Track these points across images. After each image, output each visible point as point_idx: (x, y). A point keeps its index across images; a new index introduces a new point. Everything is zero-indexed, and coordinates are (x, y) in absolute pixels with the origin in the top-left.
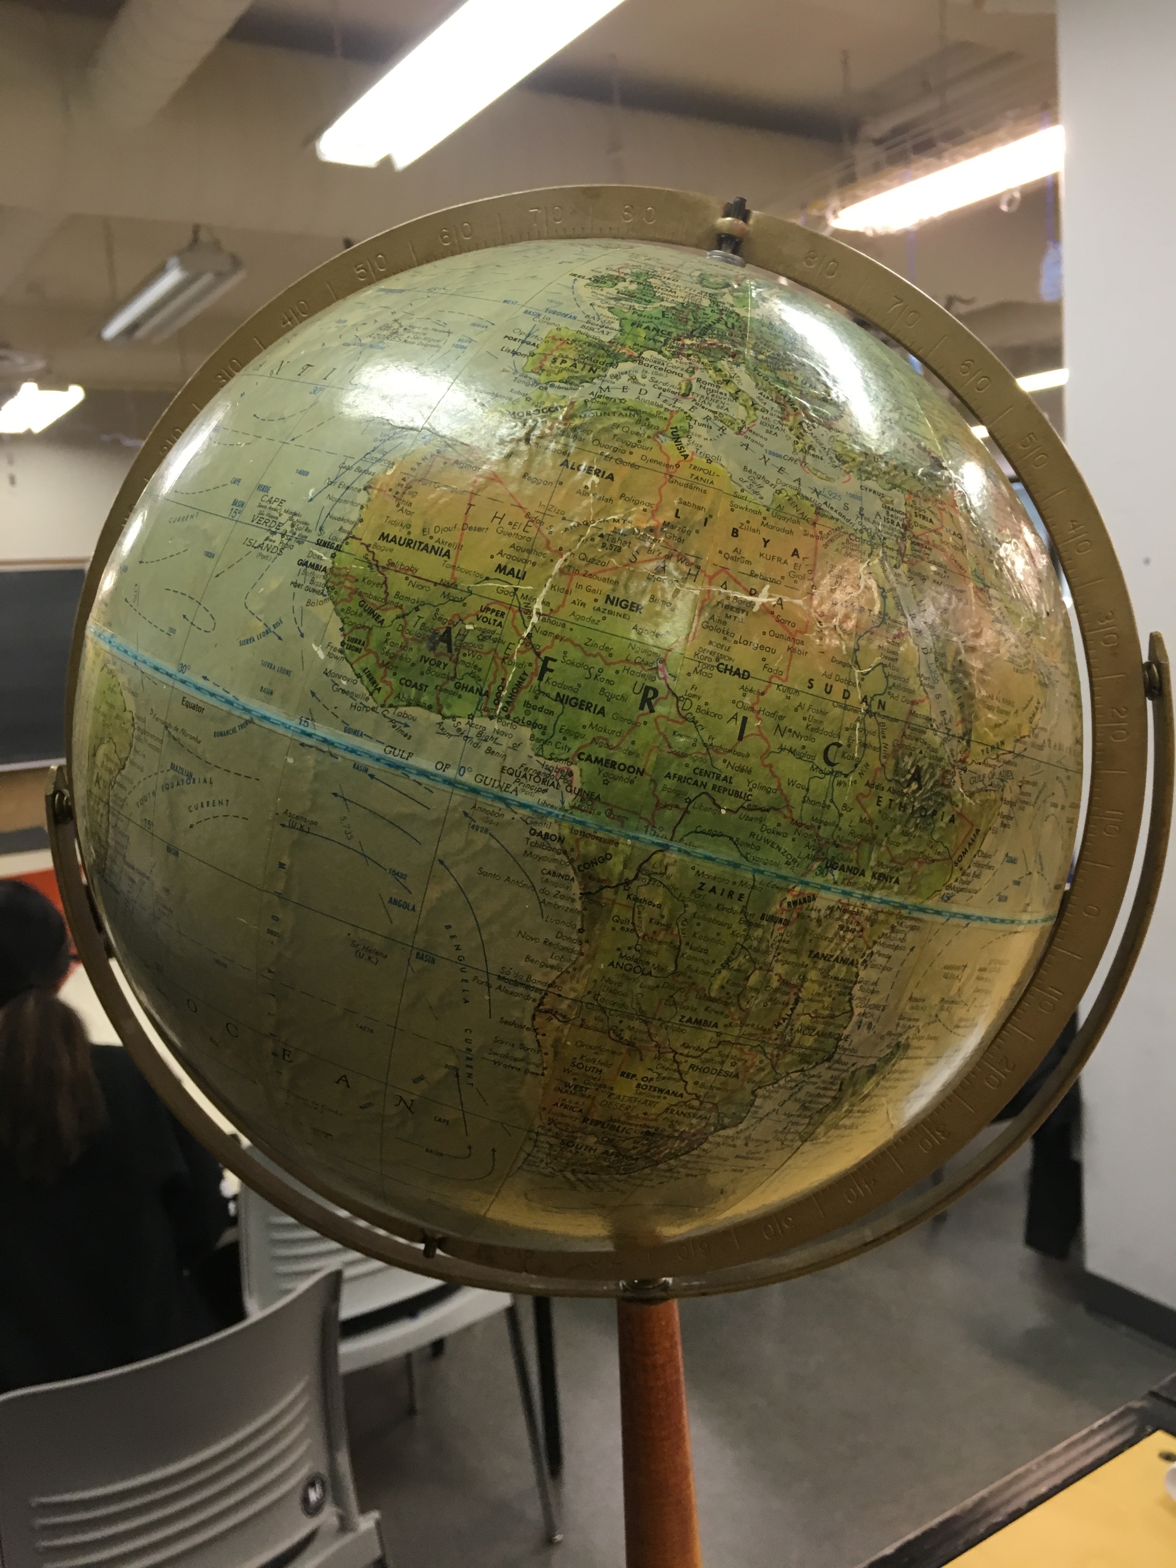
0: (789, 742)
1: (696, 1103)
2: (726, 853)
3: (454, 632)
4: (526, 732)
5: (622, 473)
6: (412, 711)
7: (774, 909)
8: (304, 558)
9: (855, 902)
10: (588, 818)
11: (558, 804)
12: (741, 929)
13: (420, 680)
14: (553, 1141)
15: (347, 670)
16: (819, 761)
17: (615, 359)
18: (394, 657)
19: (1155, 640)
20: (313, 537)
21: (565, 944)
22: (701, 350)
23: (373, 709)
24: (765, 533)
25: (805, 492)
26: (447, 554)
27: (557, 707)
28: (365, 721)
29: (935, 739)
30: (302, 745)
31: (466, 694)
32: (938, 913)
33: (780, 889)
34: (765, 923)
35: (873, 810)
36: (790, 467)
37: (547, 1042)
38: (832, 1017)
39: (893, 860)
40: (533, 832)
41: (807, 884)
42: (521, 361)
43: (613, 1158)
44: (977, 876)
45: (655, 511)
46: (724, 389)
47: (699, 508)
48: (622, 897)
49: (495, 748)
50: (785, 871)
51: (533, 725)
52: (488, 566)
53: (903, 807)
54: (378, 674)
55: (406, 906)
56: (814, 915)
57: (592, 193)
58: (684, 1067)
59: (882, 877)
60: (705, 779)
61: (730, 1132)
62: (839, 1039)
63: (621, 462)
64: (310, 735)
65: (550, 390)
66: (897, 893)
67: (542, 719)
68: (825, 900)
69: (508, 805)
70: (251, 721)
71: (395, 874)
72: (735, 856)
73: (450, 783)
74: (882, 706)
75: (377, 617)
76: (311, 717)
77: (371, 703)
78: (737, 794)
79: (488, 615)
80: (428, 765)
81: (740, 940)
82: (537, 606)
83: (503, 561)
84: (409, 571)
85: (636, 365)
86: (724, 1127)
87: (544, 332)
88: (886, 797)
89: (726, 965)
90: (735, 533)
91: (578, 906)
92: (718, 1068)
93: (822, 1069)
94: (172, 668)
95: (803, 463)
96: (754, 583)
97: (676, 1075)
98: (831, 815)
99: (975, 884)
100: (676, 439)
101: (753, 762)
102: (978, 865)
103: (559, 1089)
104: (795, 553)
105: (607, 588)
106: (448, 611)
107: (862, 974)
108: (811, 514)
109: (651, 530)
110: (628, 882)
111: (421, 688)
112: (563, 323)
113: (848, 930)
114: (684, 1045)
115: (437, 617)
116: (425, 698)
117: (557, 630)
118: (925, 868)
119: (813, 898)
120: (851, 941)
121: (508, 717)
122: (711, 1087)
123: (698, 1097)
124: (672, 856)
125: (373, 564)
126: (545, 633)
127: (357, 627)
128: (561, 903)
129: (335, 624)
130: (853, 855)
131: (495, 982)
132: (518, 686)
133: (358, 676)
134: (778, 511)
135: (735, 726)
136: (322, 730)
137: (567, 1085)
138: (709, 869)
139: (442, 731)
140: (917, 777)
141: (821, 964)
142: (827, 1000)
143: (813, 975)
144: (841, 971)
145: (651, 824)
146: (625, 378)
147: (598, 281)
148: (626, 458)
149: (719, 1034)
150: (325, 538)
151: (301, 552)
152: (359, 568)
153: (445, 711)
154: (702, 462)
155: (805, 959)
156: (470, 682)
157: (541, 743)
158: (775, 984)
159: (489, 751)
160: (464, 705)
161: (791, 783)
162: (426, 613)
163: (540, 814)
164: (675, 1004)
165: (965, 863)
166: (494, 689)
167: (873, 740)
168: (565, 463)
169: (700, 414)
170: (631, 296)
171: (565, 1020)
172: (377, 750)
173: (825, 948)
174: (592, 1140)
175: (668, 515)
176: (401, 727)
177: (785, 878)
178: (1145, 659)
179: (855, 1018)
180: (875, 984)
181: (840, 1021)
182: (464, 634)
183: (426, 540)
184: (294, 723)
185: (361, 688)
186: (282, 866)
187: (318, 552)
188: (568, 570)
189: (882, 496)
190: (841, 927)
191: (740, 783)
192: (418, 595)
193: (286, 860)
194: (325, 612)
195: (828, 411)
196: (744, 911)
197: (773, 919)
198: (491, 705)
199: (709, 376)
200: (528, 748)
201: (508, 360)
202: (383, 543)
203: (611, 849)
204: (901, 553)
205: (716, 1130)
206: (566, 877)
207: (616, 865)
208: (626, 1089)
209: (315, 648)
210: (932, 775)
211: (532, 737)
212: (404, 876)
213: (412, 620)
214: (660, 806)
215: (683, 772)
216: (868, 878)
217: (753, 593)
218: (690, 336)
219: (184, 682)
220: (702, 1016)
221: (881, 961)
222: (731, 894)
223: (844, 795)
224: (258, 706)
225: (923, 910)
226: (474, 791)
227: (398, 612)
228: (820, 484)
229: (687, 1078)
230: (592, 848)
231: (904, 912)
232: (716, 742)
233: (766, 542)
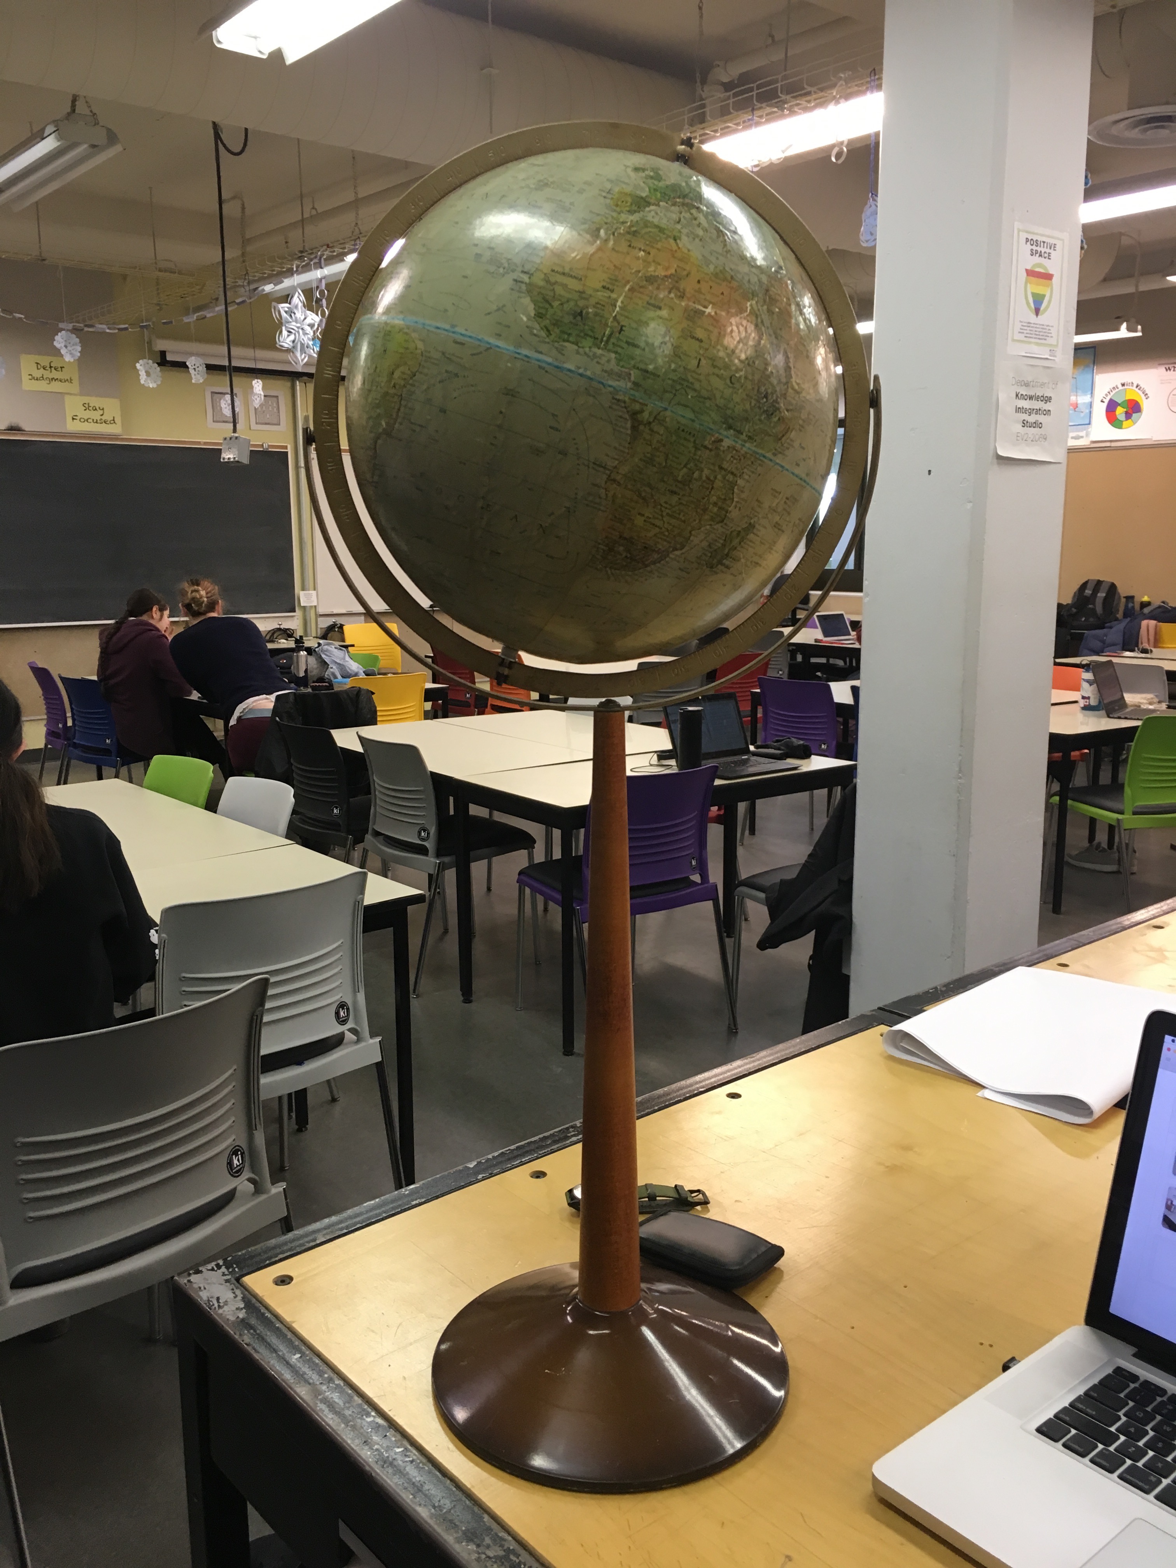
0: (716, 371)
1: (667, 533)
2: (689, 415)
3: (584, 312)
4: (613, 355)
5: (653, 252)
6: (566, 344)
7: (706, 443)
8: (515, 278)
9: (738, 446)
10: (637, 394)
11: (624, 386)
12: (693, 450)
13: (569, 332)
14: (604, 548)
15: (537, 327)
16: (728, 381)
17: (649, 204)
18: (557, 321)
19: (876, 378)
20: (520, 269)
21: (622, 448)
22: (683, 204)
23: (548, 343)
24: (711, 283)
25: (727, 269)
26: (581, 279)
27: (625, 346)
28: (544, 348)
29: (775, 381)
30: (515, 358)
31: (588, 338)
32: (771, 460)
33: (709, 434)
34: (702, 448)
35: (748, 407)
36: (721, 258)
37: (610, 494)
38: (725, 499)
39: (754, 431)
40: (613, 398)
41: (720, 434)
42: (608, 201)
43: (629, 560)
44: (788, 448)
45: (667, 269)
46: (694, 222)
47: (685, 270)
48: (647, 430)
49: (600, 361)
50: (712, 426)
51: (616, 353)
52: (598, 286)
53: (759, 408)
54: (550, 328)
55: (557, 430)
56: (722, 448)
57: (615, 126)
58: (664, 514)
59: (750, 438)
60: (683, 382)
61: (678, 553)
62: (727, 512)
63: (653, 247)
64: (519, 354)
65: (622, 215)
66: (755, 446)
67: (619, 350)
68: (727, 443)
69: (604, 386)
70: (491, 348)
71: (553, 415)
72: (691, 416)
73: (581, 375)
74: (754, 362)
75: (550, 304)
76: (518, 345)
77: (547, 340)
78: (695, 390)
79: (598, 306)
80: (573, 368)
81: (692, 455)
82: (619, 304)
83: (605, 284)
84: (565, 286)
85: (657, 207)
86: (677, 550)
87: (617, 189)
88: (753, 402)
89: (685, 466)
90: (699, 282)
91: (629, 432)
92: (677, 516)
93: (718, 526)
94: (447, 327)
95: (726, 257)
96: (706, 303)
97: (660, 517)
98: (731, 405)
99: (787, 452)
100: (675, 240)
101: (702, 378)
102: (788, 444)
103: (611, 520)
104: (722, 294)
105: (647, 298)
106: (581, 303)
107: (739, 482)
108: (729, 278)
109: (666, 276)
110: (650, 423)
111: (569, 335)
112: (624, 186)
113: (735, 459)
114: (666, 503)
115: (576, 305)
116: (571, 339)
117: (626, 314)
118: (766, 438)
119: (721, 440)
120: (736, 464)
121: (606, 349)
122: (674, 526)
123: (668, 530)
124: (668, 413)
125: (548, 281)
126: (622, 315)
127: (542, 308)
128: (622, 430)
129: (531, 307)
130: (739, 424)
131: (591, 465)
132: (610, 336)
133: (542, 328)
134: (716, 275)
135: (695, 362)
136: (525, 352)
137: (615, 517)
138: (683, 421)
139: (578, 353)
140: (766, 396)
141: (723, 472)
142: (724, 491)
143: (719, 477)
144: (730, 477)
145: (661, 399)
146: (653, 213)
147: (636, 169)
148: (654, 245)
149: (679, 499)
150: (525, 270)
151: (515, 276)
152: (542, 283)
153: (579, 345)
154: (686, 251)
155: (717, 468)
156: (590, 333)
157: (619, 360)
158: (704, 478)
159: (598, 363)
160: (587, 343)
161: (717, 389)
162: (572, 304)
163: (616, 391)
164: (664, 481)
165: (783, 439)
166: (600, 338)
167: (750, 377)
168: (630, 246)
169: (685, 231)
170: (652, 178)
171: (619, 484)
172: (550, 360)
173: (725, 465)
174: (621, 548)
175: (673, 271)
176: (560, 351)
177: (711, 429)
178: (872, 388)
179: (734, 503)
180: (743, 487)
181: (728, 502)
182: (588, 313)
183: (571, 273)
184: (512, 348)
185: (543, 334)
186: (501, 412)
187: (522, 275)
188: (632, 290)
189: (758, 276)
190: (732, 457)
191: (697, 386)
192: (568, 295)
193: (503, 410)
194: (527, 301)
195: (736, 237)
196: (695, 441)
197: (706, 447)
198: (599, 343)
199: (688, 215)
200: (613, 362)
201: (602, 200)
202: (553, 273)
203: (645, 408)
204: (765, 301)
205: (673, 550)
206: (626, 419)
207: (646, 415)
208: (639, 521)
209: (522, 316)
210: (772, 397)
211: (615, 358)
212: (557, 416)
213: (565, 306)
214: (665, 391)
215: (675, 378)
216: (744, 437)
217: (706, 307)
218: (679, 197)
219: (454, 332)
220: (674, 489)
221: (746, 477)
222: (690, 433)
223: (737, 398)
224: (493, 341)
225: (764, 457)
226: (591, 379)
227: (559, 302)
228: (733, 267)
229: (665, 519)
230: (637, 407)
231: (757, 456)
232: (689, 367)
233: (711, 287)
